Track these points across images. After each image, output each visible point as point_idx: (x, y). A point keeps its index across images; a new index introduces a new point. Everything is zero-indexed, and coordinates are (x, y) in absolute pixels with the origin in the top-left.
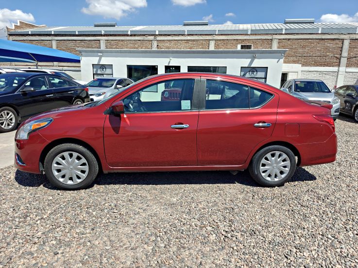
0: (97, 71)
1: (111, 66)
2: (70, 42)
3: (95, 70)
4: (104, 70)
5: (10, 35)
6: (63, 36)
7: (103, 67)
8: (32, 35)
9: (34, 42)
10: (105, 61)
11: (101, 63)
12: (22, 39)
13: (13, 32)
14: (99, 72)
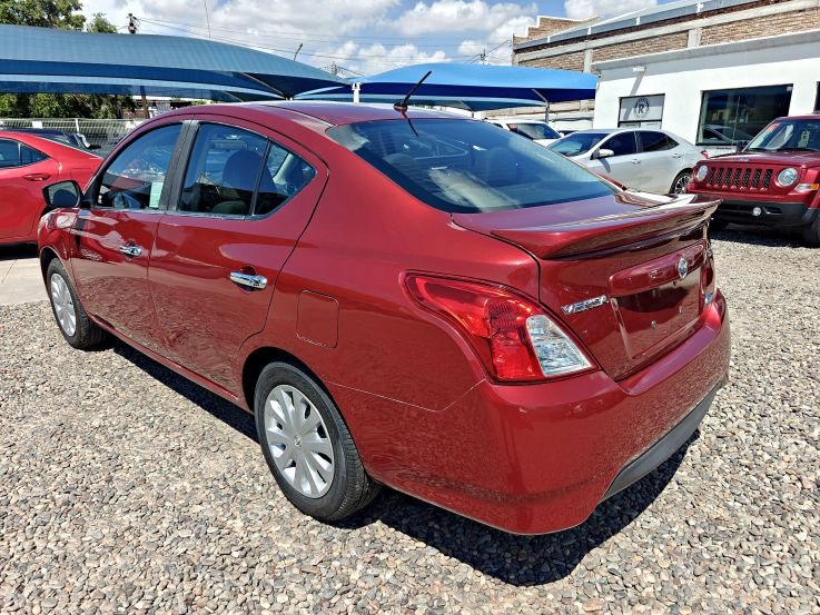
0: (627, 115)
1: (660, 98)
2: (621, 46)
3: (624, 111)
4: (644, 110)
5: (517, 51)
6: (607, 36)
7: (642, 101)
8: (553, 44)
9: (553, 61)
10: (648, 86)
11: (639, 93)
12: (534, 57)
13: (523, 44)
14: (632, 117)
